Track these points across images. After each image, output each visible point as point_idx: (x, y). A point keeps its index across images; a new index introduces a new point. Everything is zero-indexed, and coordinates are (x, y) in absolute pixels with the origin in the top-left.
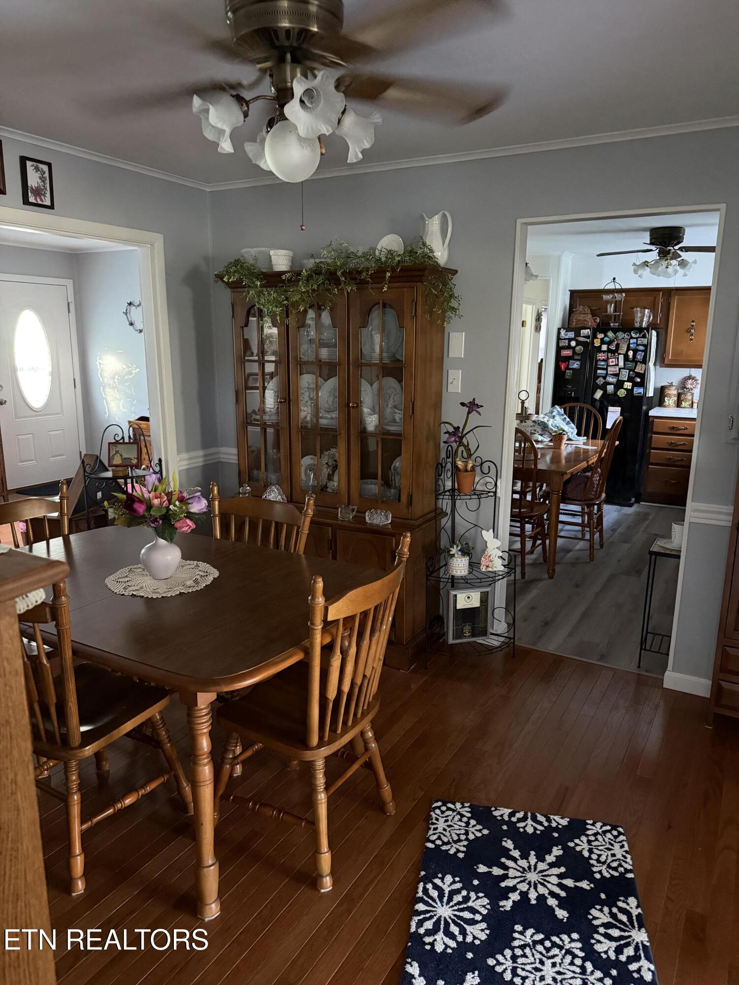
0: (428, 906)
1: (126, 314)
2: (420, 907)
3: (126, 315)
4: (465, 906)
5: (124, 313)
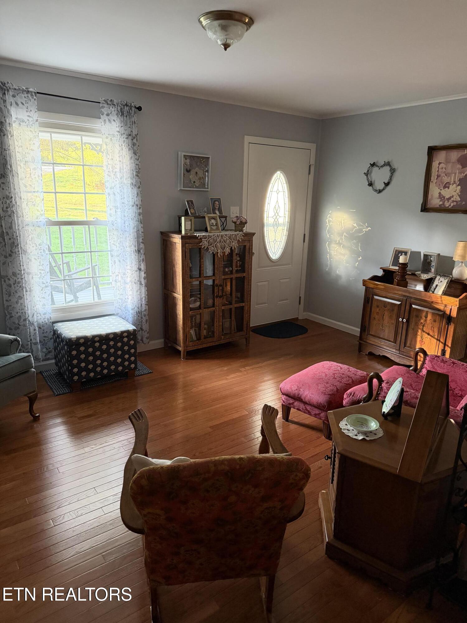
1: (367, 174)
3: (367, 176)
5: (365, 173)
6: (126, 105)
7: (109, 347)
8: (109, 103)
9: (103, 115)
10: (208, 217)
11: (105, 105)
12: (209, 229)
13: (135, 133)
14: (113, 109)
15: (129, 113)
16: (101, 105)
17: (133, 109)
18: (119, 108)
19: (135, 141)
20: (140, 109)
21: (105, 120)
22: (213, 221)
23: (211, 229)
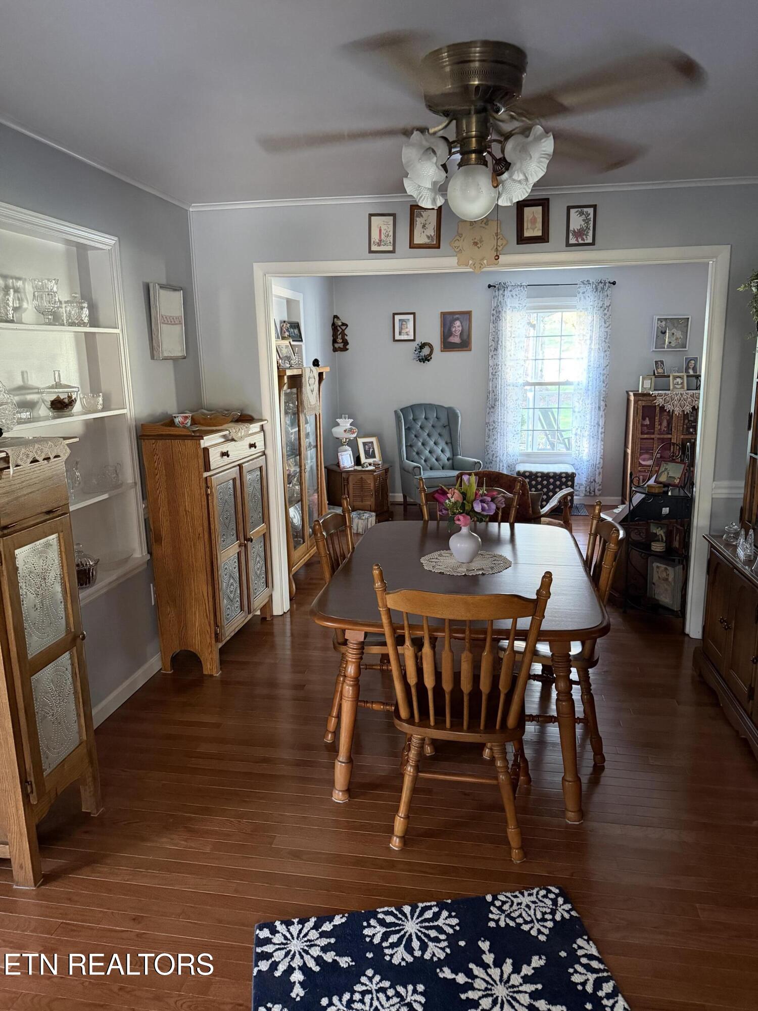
0: (411, 914)
2: (407, 909)
4: (426, 941)
6: (601, 282)
7: (549, 484)
8: (585, 282)
9: (579, 293)
10: (673, 376)
11: (582, 286)
12: (671, 387)
13: (607, 304)
14: (589, 288)
15: (603, 289)
16: (578, 286)
17: (607, 284)
18: (594, 286)
19: (606, 312)
20: (614, 283)
21: (580, 298)
22: (679, 380)
23: (674, 388)
